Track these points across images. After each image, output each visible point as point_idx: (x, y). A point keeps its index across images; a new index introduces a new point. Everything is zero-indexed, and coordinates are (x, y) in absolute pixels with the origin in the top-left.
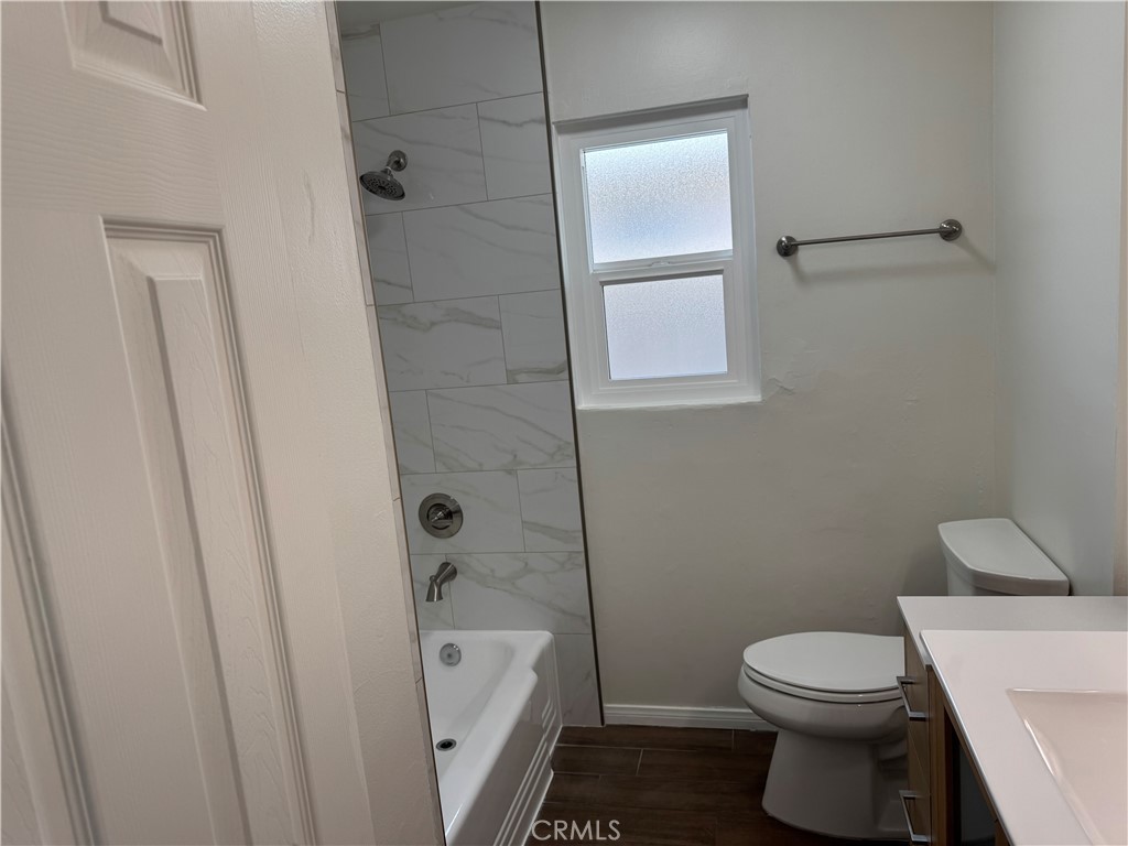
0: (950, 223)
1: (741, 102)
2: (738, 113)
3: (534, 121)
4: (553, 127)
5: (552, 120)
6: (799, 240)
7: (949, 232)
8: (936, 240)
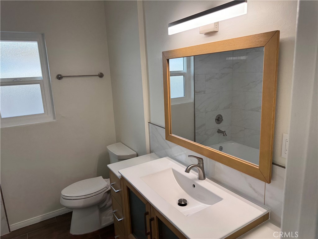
0: (101, 73)
1: (42, 35)
6: (63, 75)
7: (101, 75)
8: (98, 77)
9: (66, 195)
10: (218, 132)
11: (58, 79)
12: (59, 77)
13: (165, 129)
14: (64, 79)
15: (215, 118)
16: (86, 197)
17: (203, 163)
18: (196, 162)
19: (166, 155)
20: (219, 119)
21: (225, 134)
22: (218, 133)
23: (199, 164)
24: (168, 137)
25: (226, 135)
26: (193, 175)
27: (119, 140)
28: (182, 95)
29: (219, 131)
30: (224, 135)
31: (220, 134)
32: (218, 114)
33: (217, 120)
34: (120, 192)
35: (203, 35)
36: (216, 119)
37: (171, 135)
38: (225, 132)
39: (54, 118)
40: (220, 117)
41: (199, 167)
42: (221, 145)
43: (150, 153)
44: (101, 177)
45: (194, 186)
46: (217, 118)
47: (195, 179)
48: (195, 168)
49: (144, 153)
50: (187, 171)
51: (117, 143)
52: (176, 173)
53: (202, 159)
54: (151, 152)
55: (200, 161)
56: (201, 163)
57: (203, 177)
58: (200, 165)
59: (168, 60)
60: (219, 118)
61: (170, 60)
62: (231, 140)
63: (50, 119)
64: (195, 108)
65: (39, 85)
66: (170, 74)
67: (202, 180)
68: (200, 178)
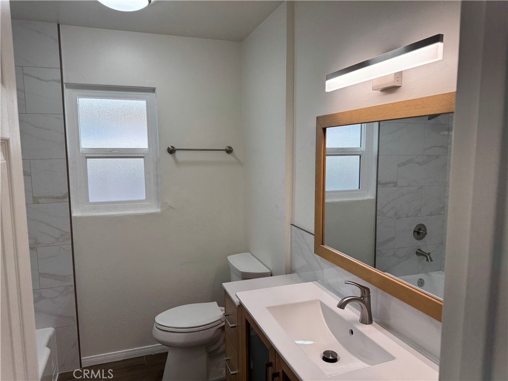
0: (229, 147)
1: (153, 90)
2: (151, 94)
3: (55, 81)
4: (64, 85)
5: (64, 81)
6: (176, 148)
7: (229, 150)
8: (225, 153)
10: (417, 253)
13: (313, 236)
14: (177, 153)
15: (413, 229)
16: (190, 331)
17: (369, 297)
18: (358, 293)
19: (314, 279)
20: (420, 232)
21: (430, 257)
22: (417, 255)
23: (362, 296)
25: (431, 260)
26: (352, 313)
29: (420, 253)
30: (427, 260)
31: (421, 257)
32: (418, 224)
33: (416, 234)
34: (237, 328)
35: (378, 92)
36: (415, 231)
38: (429, 254)
40: (423, 229)
41: (363, 301)
42: (421, 278)
44: (215, 303)
45: (352, 332)
46: (417, 230)
47: (355, 322)
48: (356, 303)
50: (342, 306)
52: (325, 308)
53: (368, 289)
54: (292, 272)
55: (365, 293)
56: (366, 296)
57: (367, 319)
58: (364, 299)
59: (324, 130)
60: (420, 229)
61: (327, 128)
62: (440, 270)
64: (378, 210)
65: (143, 159)
67: (366, 324)
68: (363, 321)
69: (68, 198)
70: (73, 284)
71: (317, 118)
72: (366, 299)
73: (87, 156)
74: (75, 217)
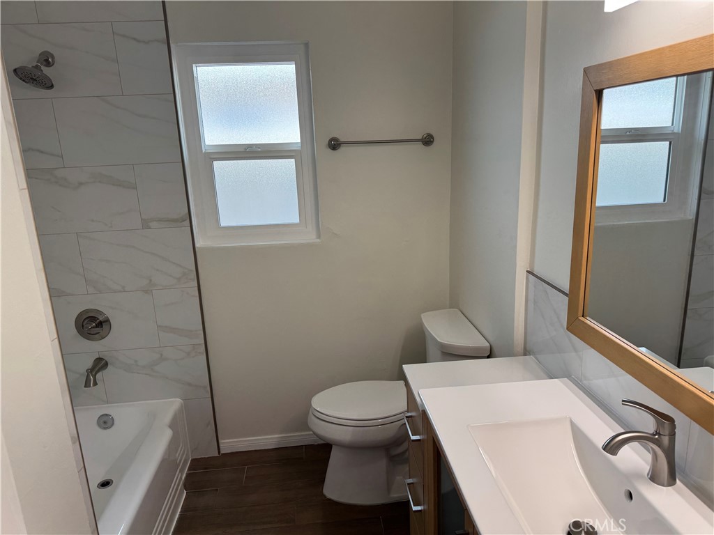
0: (428, 135)
3: (157, 41)
5: (171, 41)
6: (342, 140)
7: (428, 141)
8: (420, 146)
9: (318, 409)
11: (330, 147)
12: (335, 145)
13: (567, 299)
14: (343, 149)
17: (673, 435)
19: (564, 374)
23: (657, 433)
24: (575, 326)
26: (635, 458)
27: (454, 302)
28: (659, 198)
37: (582, 319)
39: (319, 236)
41: (658, 443)
43: (525, 354)
45: (630, 496)
47: (638, 476)
49: (509, 353)
50: (611, 447)
51: (450, 308)
52: (579, 436)
53: (671, 420)
54: (526, 352)
55: (663, 427)
56: (667, 432)
57: (665, 476)
58: (661, 439)
59: (599, 94)
61: (605, 91)
63: (310, 237)
64: (698, 238)
65: (293, 160)
66: (602, 137)
67: (663, 485)
68: (654, 478)
69: (188, 220)
70: (203, 342)
71: (586, 70)
72: (666, 440)
73: (212, 157)
74: (199, 248)
